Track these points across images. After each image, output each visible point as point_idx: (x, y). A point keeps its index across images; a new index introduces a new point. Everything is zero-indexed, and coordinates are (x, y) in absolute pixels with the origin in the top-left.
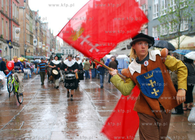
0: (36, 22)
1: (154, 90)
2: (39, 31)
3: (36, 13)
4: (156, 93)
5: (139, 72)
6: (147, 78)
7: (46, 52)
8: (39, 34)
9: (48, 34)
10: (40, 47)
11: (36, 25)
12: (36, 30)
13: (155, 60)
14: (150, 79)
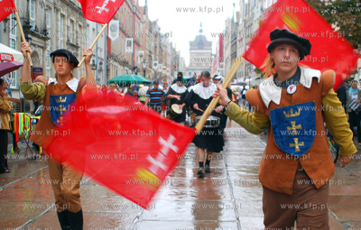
0: (156, 36)
1: (296, 140)
2: (158, 48)
3: (155, 23)
4: (297, 147)
5: (277, 102)
6: (287, 116)
7: (166, 76)
8: (158, 53)
9: (169, 51)
10: (160, 70)
11: (155, 40)
12: (156, 47)
13: (309, 87)
14: (293, 119)
